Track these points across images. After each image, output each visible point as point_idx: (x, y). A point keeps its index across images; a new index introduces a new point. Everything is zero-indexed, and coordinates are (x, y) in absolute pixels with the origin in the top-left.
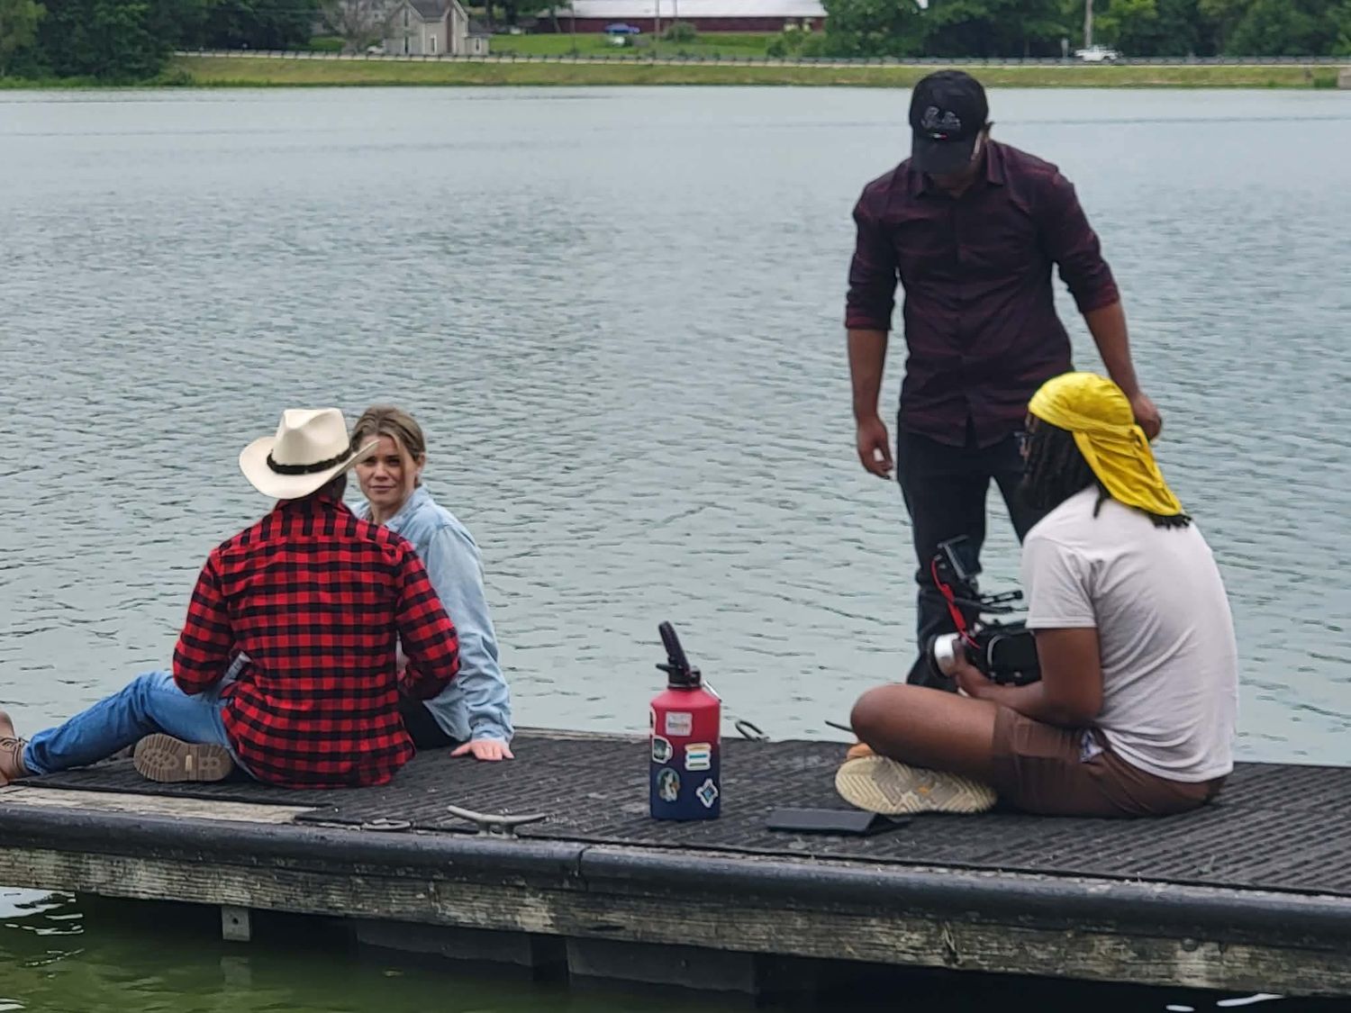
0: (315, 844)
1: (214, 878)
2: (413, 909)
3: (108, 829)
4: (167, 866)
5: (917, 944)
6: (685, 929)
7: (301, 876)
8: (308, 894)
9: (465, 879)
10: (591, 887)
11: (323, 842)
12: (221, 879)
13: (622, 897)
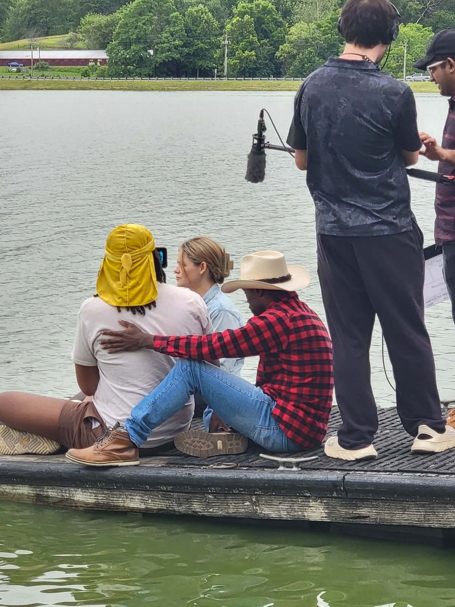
0: (185, 478)
1: (123, 498)
2: (243, 510)
3: (61, 473)
4: (95, 491)
6: (405, 516)
7: (175, 495)
8: (180, 505)
9: (274, 493)
10: (349, 495)
11: (190, 476)
12: (127, 498)
13: (367, 500)
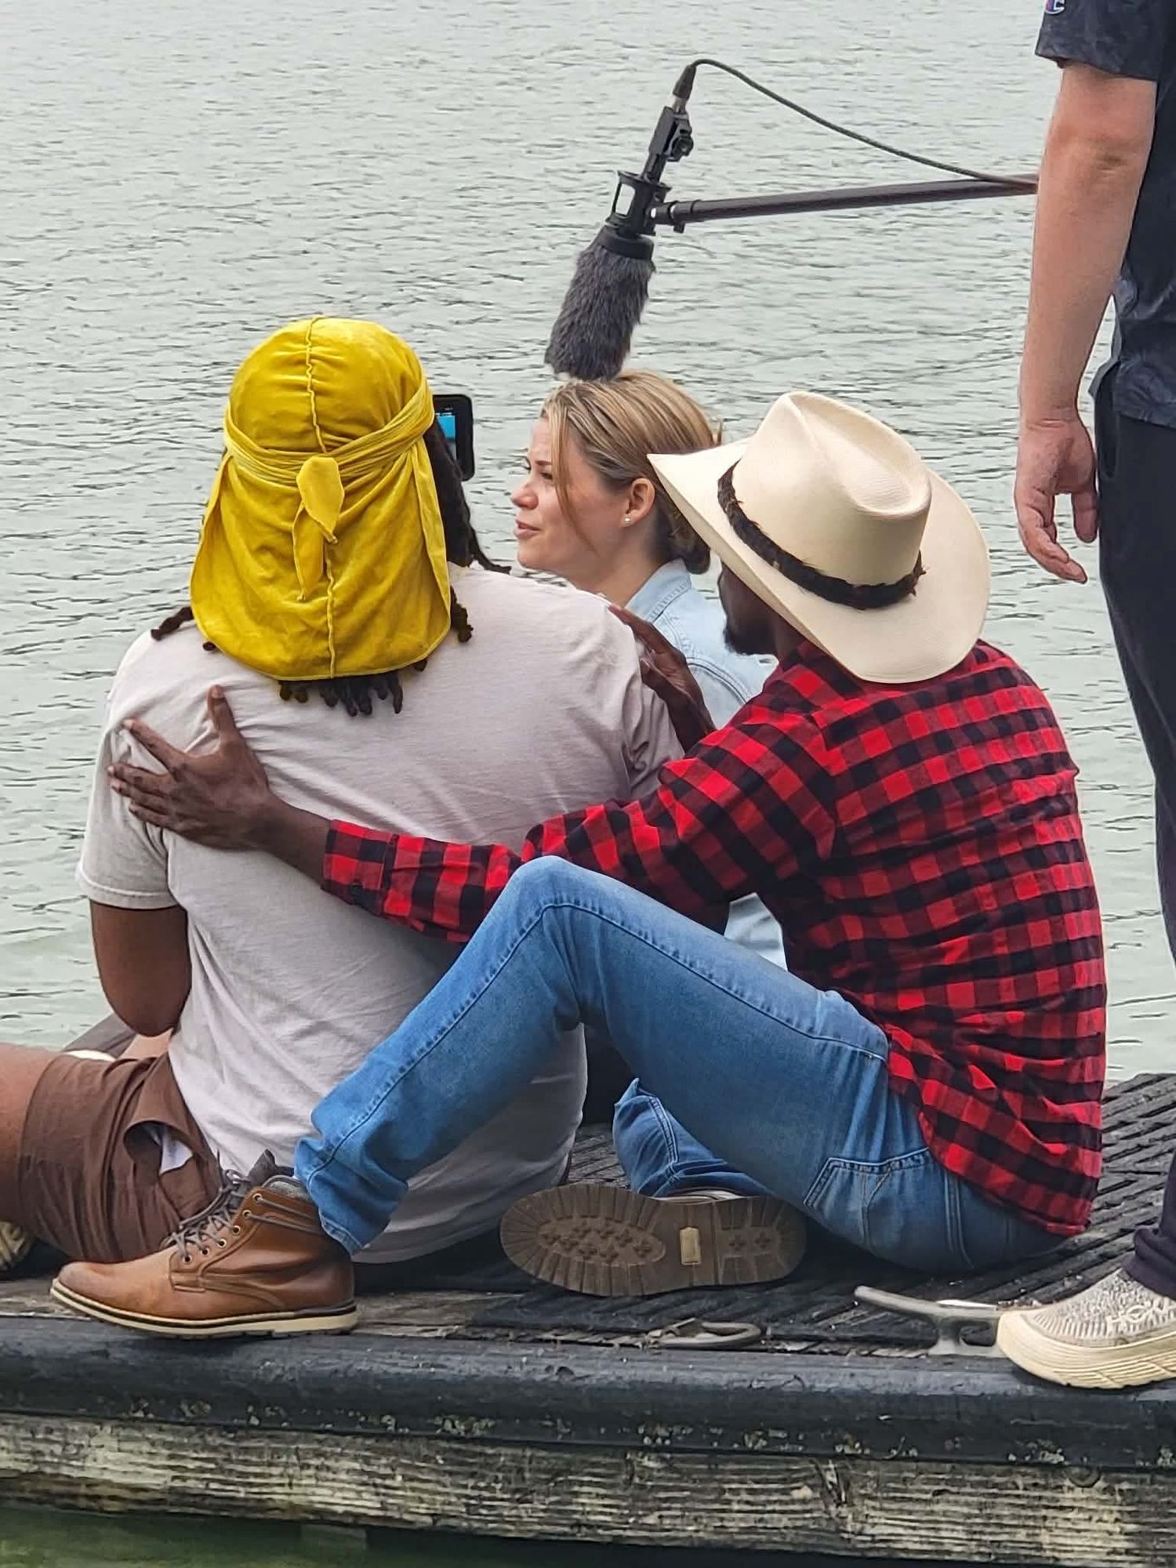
0: (544, 1385)
1: (286, 1465)
2: (785, 1521)
3: (30, 1358)
4: (170, 1437)
7: (504, 1456)
8: (523, 1496)
9: (913, 1452)
11: (565, 1379)
12: (303, 1467)
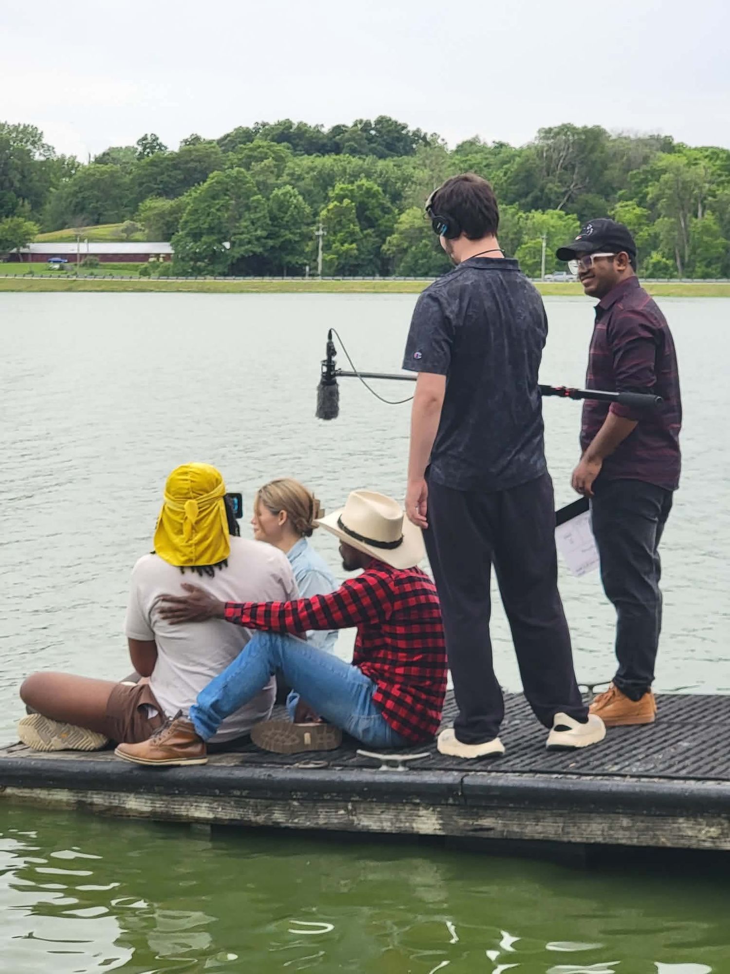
0: (264, 780)
1: (186, 805)
2: (336, 821)
3: (109, 774)
4: (151, 797)
5: (714, 835)
6: (539, 828)
7: (252, 801)
8: (258, 814)
9: (375, 800)
10: (469, 802)
11: (270, 778)
12: (192, 806)
13: (491, 808)
